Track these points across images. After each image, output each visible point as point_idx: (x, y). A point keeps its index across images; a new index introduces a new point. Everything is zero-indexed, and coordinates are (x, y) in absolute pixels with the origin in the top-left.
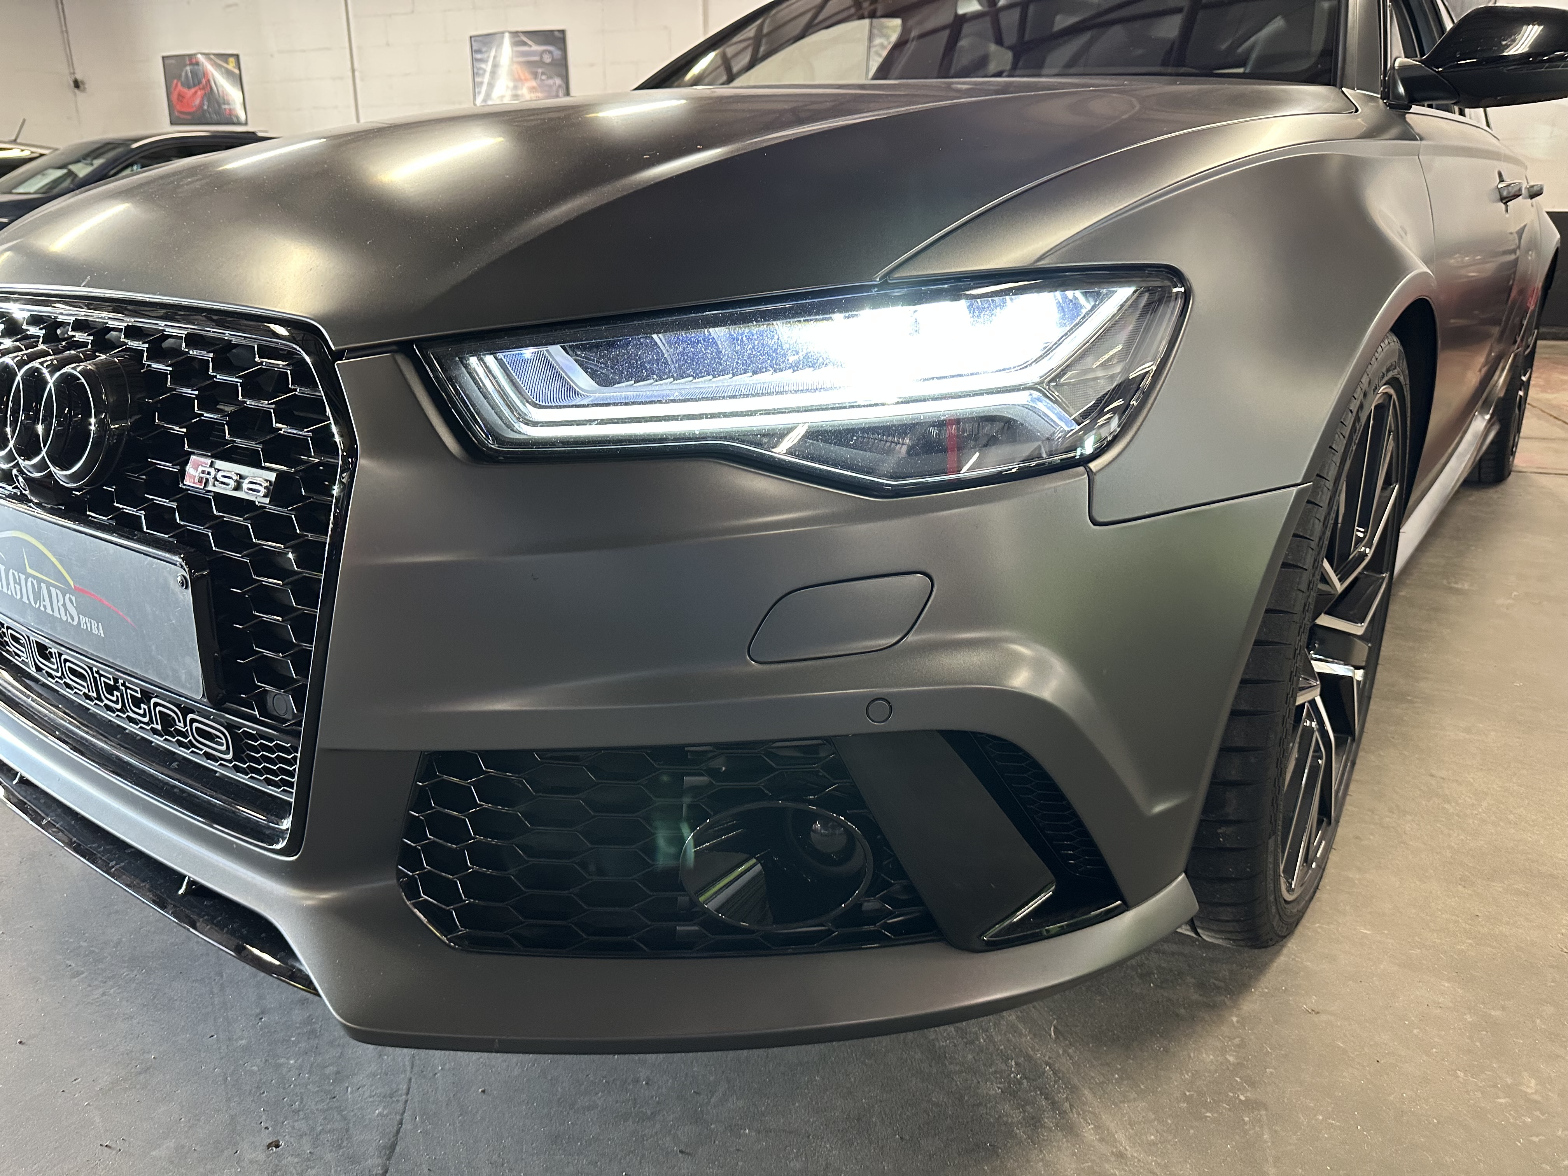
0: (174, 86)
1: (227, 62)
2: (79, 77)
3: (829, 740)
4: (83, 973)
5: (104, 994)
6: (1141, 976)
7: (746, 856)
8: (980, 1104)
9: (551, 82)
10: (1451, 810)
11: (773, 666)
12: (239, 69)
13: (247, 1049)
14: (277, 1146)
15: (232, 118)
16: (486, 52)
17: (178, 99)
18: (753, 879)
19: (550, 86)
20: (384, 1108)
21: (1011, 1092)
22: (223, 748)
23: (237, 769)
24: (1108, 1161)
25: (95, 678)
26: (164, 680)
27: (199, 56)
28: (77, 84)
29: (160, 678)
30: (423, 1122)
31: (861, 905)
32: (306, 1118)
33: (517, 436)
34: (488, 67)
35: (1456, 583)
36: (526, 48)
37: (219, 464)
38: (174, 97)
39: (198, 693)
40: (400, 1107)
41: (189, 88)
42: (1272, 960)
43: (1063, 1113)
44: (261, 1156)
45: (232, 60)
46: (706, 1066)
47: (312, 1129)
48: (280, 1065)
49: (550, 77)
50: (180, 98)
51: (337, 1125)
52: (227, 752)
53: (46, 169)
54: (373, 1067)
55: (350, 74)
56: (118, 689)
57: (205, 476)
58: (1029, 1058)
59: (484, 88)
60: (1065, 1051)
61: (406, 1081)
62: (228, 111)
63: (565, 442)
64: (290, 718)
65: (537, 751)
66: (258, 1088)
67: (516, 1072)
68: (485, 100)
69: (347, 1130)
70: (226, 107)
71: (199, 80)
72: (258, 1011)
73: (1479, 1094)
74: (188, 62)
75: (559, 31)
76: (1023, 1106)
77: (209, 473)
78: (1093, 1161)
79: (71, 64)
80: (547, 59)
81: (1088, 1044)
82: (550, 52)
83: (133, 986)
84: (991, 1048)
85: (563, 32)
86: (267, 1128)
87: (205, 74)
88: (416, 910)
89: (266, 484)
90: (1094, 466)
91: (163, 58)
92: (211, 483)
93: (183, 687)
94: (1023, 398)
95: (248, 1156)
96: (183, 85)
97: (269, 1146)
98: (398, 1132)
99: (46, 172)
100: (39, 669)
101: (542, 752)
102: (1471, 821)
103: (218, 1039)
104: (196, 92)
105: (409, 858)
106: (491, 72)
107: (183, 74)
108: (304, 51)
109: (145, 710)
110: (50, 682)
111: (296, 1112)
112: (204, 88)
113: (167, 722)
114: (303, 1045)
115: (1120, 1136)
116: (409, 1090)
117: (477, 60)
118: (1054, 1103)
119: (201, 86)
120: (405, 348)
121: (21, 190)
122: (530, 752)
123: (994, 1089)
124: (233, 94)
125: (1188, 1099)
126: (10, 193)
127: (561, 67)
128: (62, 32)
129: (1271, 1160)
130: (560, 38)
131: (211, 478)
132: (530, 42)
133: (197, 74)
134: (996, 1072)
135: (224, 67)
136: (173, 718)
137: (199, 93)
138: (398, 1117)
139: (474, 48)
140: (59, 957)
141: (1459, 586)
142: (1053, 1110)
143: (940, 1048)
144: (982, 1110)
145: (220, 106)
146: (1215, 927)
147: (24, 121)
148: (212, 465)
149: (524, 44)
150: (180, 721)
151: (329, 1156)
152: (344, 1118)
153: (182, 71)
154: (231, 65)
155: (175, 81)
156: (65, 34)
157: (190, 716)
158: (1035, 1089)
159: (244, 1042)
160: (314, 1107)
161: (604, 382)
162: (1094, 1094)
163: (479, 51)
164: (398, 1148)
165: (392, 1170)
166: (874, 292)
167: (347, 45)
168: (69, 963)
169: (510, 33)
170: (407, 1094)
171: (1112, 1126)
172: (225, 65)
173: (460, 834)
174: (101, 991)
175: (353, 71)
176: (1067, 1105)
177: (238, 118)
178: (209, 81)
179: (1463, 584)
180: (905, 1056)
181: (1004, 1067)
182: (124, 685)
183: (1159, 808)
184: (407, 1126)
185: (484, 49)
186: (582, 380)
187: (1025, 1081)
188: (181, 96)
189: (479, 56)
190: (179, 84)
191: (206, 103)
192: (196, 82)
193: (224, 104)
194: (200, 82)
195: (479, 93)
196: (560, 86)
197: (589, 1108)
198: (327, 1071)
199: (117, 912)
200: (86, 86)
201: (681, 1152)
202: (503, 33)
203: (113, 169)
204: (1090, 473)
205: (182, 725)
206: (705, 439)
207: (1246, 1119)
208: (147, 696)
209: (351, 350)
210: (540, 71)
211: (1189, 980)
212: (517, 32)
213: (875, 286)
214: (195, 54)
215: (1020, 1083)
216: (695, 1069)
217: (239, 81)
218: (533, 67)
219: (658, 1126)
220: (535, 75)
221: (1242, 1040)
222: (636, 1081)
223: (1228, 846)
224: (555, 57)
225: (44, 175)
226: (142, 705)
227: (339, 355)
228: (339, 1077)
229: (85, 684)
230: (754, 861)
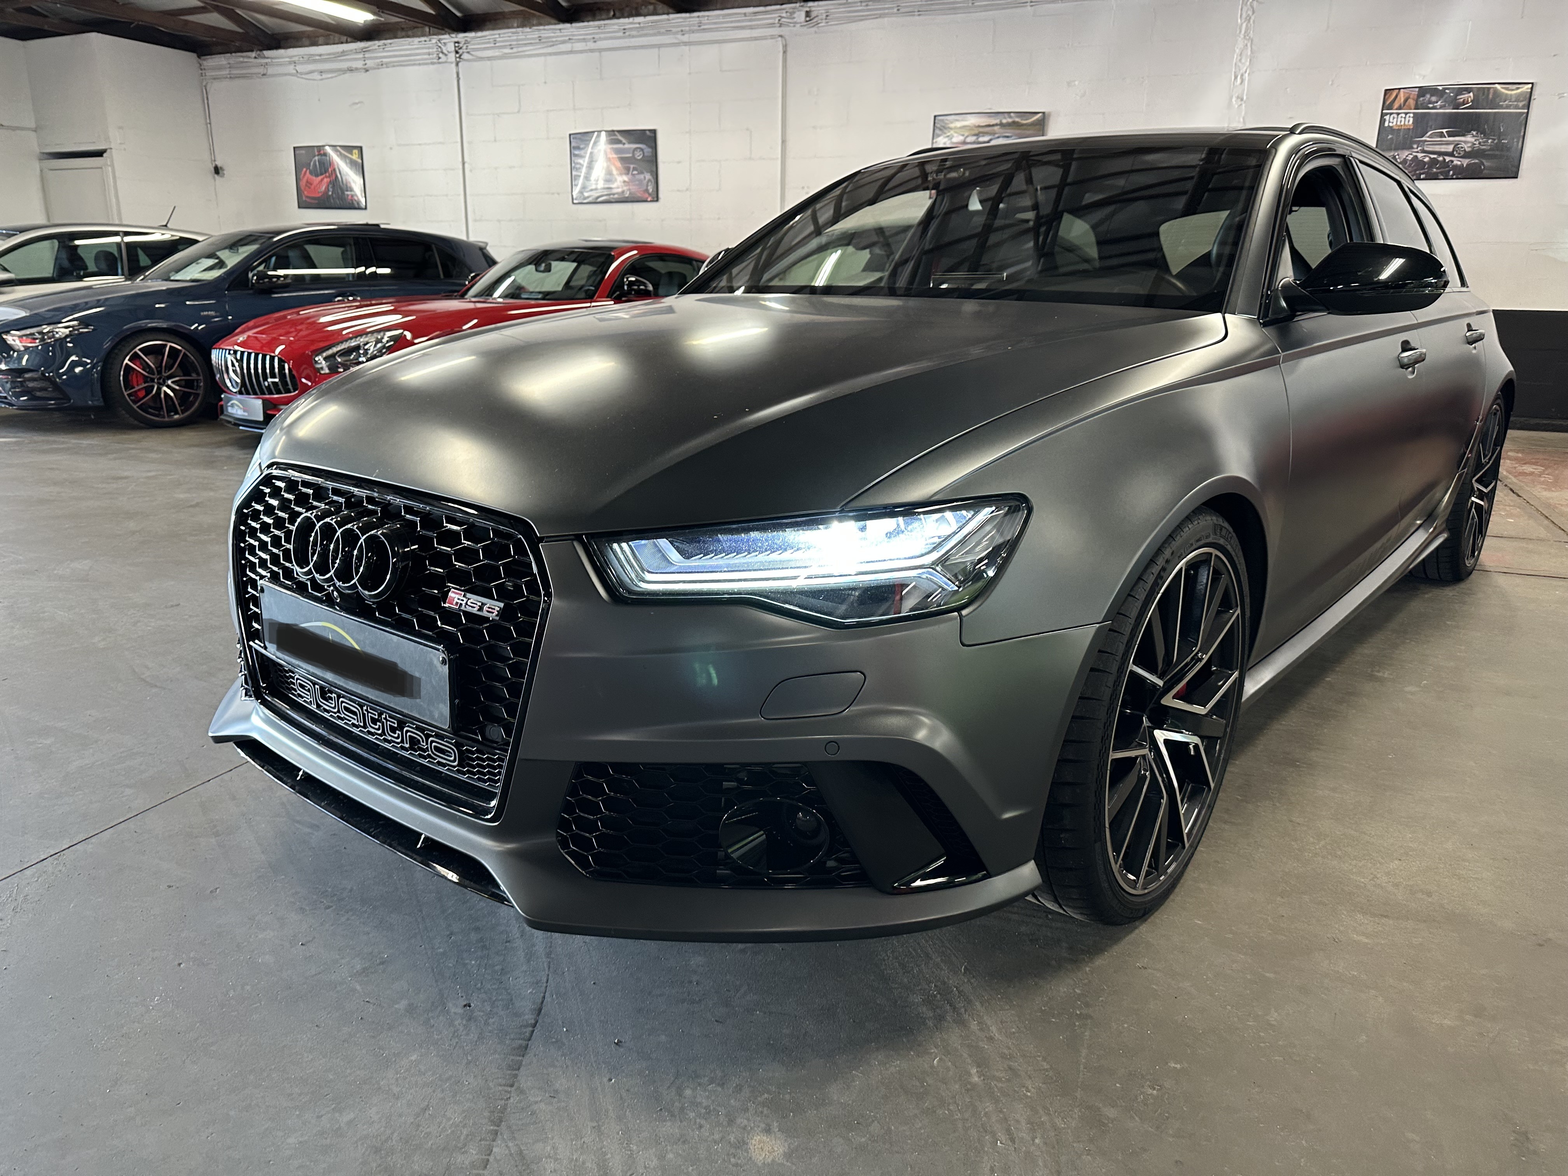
0: (303, 172)
1: (352, 154)
2: (219, 163)
3: (805, 764)
4: (332, 907)
5: (348, 919)
6: (1031, 940)
7: (757, 829)
8: (907, 1006)
9: (642, 176)
10: (1296, 846)
11: (774, 721)
12: (362, 159)
13: (444, 954)
14: (470, 1006)
15: (353, 203)
16: (583, 149)
17: (306, 185)
18: (761, 843)
19: (640, 181)
20: (533, 989)
21: (929, 1001)
22: (452, 760)
23: (458, 771)
24: (982, 1041)
25: (364, 714)
26: (423, 717)
27: (327, 148)
28: (217, 170)
29: (420, 715)
30: (557, 998)
31: (825, 863)
32: (485, 993)
33: (639, 589)
34: (585, 162)
35: (1379, 671)
36: (620, 146)
37: (469, 595)
38: (303, 183)
39: (445, 725)
40: (543, 989)
41: (317, 176)
42: (1125, 937)
43: (959, 1014)
44: (460, 1010)
45: (356, 151)
46: (735, 976)
47: (490, 999)
48: (467, 964)
49: (641, 173)
50: (308, 185)
51: (504, 997)
52: (454, 761)
53: (200, 258)
54: (524, 968)
55: (461, 167)
56: (380, 721)
57: (460, 602)
58: (944, 983)
59: (581, 181)
60: (969, 981)
61: (546, 976)
62: (350, 197)
63: (665, 593)
64: (500, 741)
65: (642, 764)
66: (454, 975)
67: (615, 974)
68: (581, 192)
69: (511, 1000)
70: (349, 193)
71: (325, 168)
72: (448, 933)
73: (1236, 1019)
74: (317, 153)
75: (650, 130)
76: (934, 1009)
77: (463, 600)
78: (972, 1040)
79: (212, 151)
80: (639, 155)
81: (985, 977)
82: (642, 150)
83: (366, 915)
84: (921, 976)
85: (654, 132)
86: (462, 997)
87: (331, 163)
88: (567, 856)
89: (498, 609)
90: (964, 612)
91: (294, 148)
92: (463, 606)
93: (436, 721)
94: (924, 573)
95: (453, 1010)
96: (311, 173)
97: (465, 1006)
98: (542, 1002)
99: (199, 261)
100: (318, 706)
101: (644, 764)
102: (1306, 854)
103: (425, 948)
104: (322, 180)
105: (564, 825)
106: (587, 167)
107: (312, 163)
108: (420, 144)
109: (399, 734)
110: (326, 715)
111: (479, 989)
112: (329, 177)
113: (414, 742)
114: (479, 953)
115: (993, 1029)
116: (548, 980)
117: (576, 155)
118: (955, 1008)
119: (327, 174)
120: (578, 538)
121: (178, 277)
122: (637, 764)
123: (918, 999)
124: (354, 181)
125: (1042, 1011)
126: (168, 279)
127: (652, 162)
128: (207, 124)
129: (1086, 1046)
130: (650, 137)
131: (464, 603)
132: (624, 141)
133: (324, 164)
134: (921, 989)
135: (348, 157)
136: (419, 740)
137: (325, 180)
138: (542, 995)
139: (573, 144)
140: (315, 897)
141: (1380, 674)
142: (954, 1012)
143: (887, 974)
144: (908, 1010)
145: (343, 193)
146: (1070, 904)
147: (175, 207)
148: (464, 596)
149: (620, 142)
150: (423, 742)
151: (502, 1013)
152: (509, 994)
153: (311, 161)
154: (355, 156)
155: (304, 169)
156: (209, 125)
157: (431, 739)
158: (944, 1001)
159: (441, 950)
160: (489, 987)
161: (687, 555)
162: (982, 1005)
163: (578, 148)
164: (543, 1011)
165: (540, 1021)
166: (837, 514)
167: (459, 140)
168: (322, 900)
169: (606, 131)
170: (547, 982)
171: (989, 1023)
172: (350, 156)
173: (596, 810)
174: (346, 917)
175: (464, 164)
176: (963, 1010)
177: (358, 203)
178: (334, 170)
179: (1384, 673)
180: (863, 977)
181: (927, 987)
182: (385, 718)
183: (1007, 816)
184: (548, 999)
185: (582, 146)
186: (674, 555)
187: (939, 996)
188: (309, 183)
189: (577, 152)
190: (308, 171)
191: (331, 189)
192: (323, 171)
193: (347, 191)
194: (326, 171)
195: (576, 185)
196: (649, 180)
197: (660, 995)
198: (497, 968)
199: (346, 871)
200: (225, 172)
201: (716, 1021)
202: (600, 132)
203: (256, 261)
204: (960, 616)
205: (424, 744)
206: (740, 594)
207: (1077, 1024)
208: (401, 725)
209: (547, 537)
210: (632, 166)
211: (1064, 945)
212: (613, 131)
213: (837, 512)
214: (324, 146)
215: (935, 996)
216: (728, 977)
217: (361, 169)
218: (627, 163)
219: (703, 1006)
220: (627, 171)
221: (1090, 982)
222: (690, 982)
223: (1068, 846)
224: (646, 154)
225: (198, 264)
226: (397, 732)
227: (541, 540)
228: (503, 972)
229: (355, 717)
230: (762, 832)
